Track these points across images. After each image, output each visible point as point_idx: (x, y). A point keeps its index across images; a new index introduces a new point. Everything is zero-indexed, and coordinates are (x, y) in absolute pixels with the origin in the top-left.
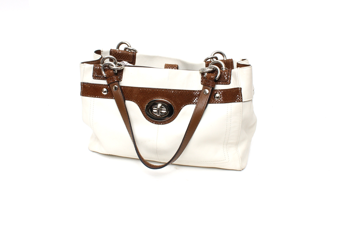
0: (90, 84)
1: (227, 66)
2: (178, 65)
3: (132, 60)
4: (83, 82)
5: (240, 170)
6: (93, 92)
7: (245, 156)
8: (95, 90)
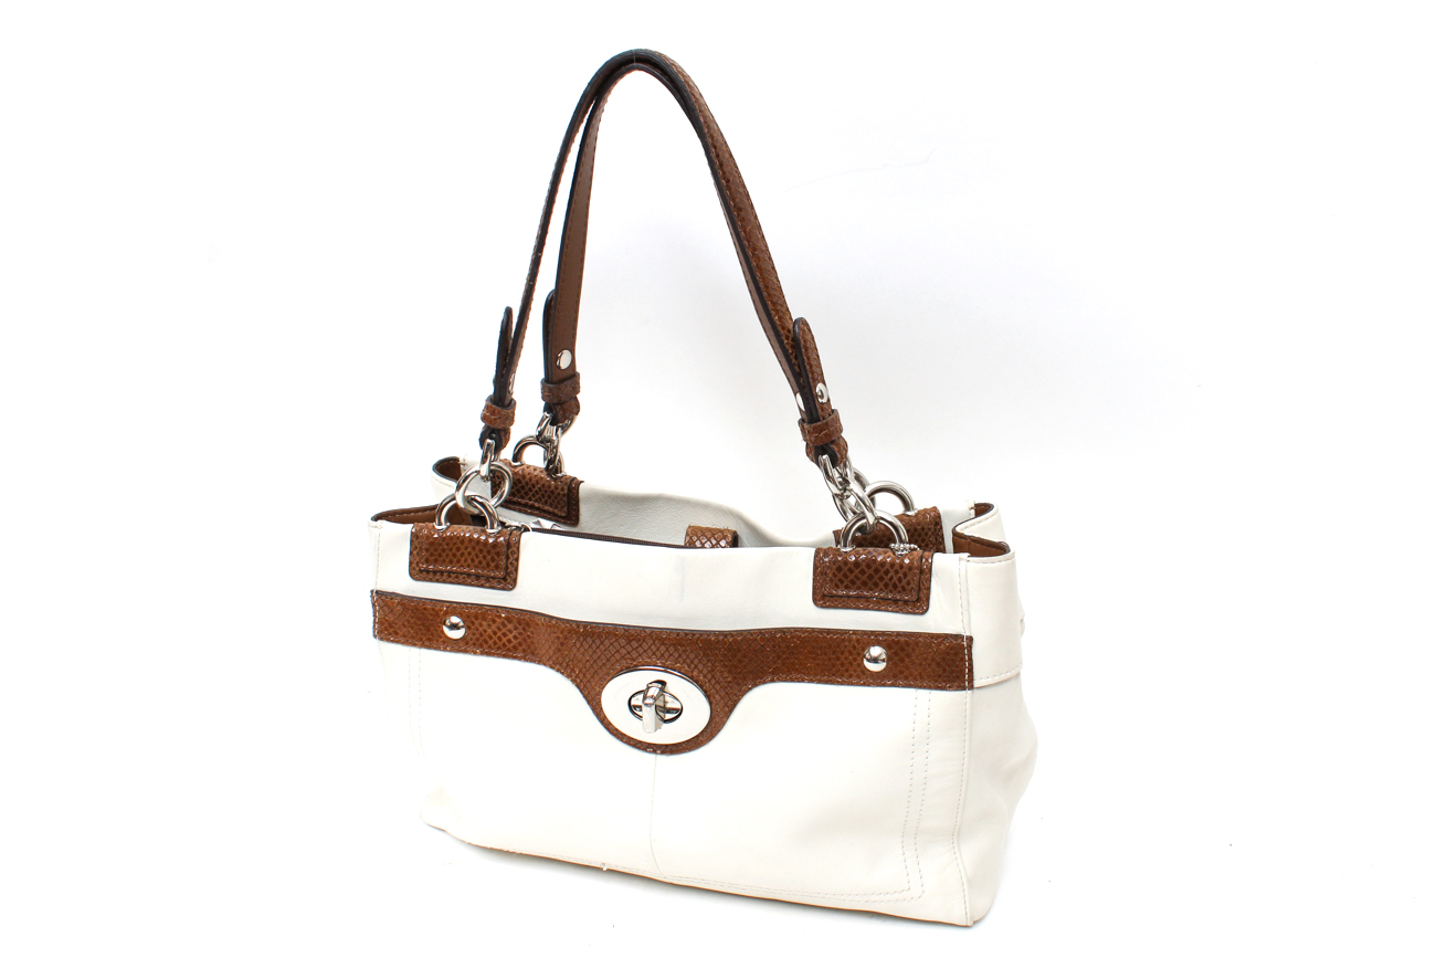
0: (404, 597)
1: (920, 539)
2: (735, 532)
3: (565, 509)
4: (377, 592)
5: (966, 927)
6: (412, 628)
7: (985, 878)
8: (418, 622)
